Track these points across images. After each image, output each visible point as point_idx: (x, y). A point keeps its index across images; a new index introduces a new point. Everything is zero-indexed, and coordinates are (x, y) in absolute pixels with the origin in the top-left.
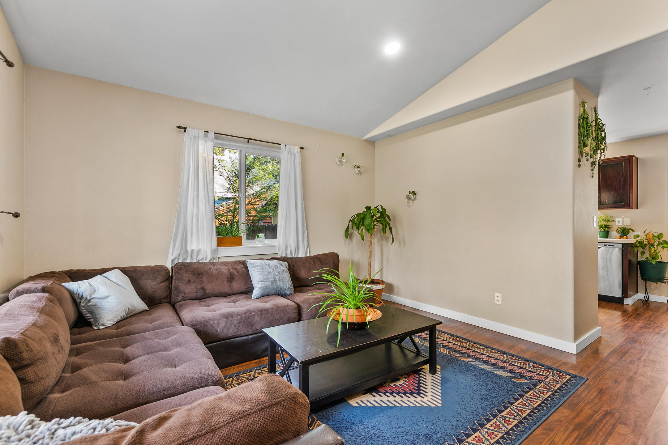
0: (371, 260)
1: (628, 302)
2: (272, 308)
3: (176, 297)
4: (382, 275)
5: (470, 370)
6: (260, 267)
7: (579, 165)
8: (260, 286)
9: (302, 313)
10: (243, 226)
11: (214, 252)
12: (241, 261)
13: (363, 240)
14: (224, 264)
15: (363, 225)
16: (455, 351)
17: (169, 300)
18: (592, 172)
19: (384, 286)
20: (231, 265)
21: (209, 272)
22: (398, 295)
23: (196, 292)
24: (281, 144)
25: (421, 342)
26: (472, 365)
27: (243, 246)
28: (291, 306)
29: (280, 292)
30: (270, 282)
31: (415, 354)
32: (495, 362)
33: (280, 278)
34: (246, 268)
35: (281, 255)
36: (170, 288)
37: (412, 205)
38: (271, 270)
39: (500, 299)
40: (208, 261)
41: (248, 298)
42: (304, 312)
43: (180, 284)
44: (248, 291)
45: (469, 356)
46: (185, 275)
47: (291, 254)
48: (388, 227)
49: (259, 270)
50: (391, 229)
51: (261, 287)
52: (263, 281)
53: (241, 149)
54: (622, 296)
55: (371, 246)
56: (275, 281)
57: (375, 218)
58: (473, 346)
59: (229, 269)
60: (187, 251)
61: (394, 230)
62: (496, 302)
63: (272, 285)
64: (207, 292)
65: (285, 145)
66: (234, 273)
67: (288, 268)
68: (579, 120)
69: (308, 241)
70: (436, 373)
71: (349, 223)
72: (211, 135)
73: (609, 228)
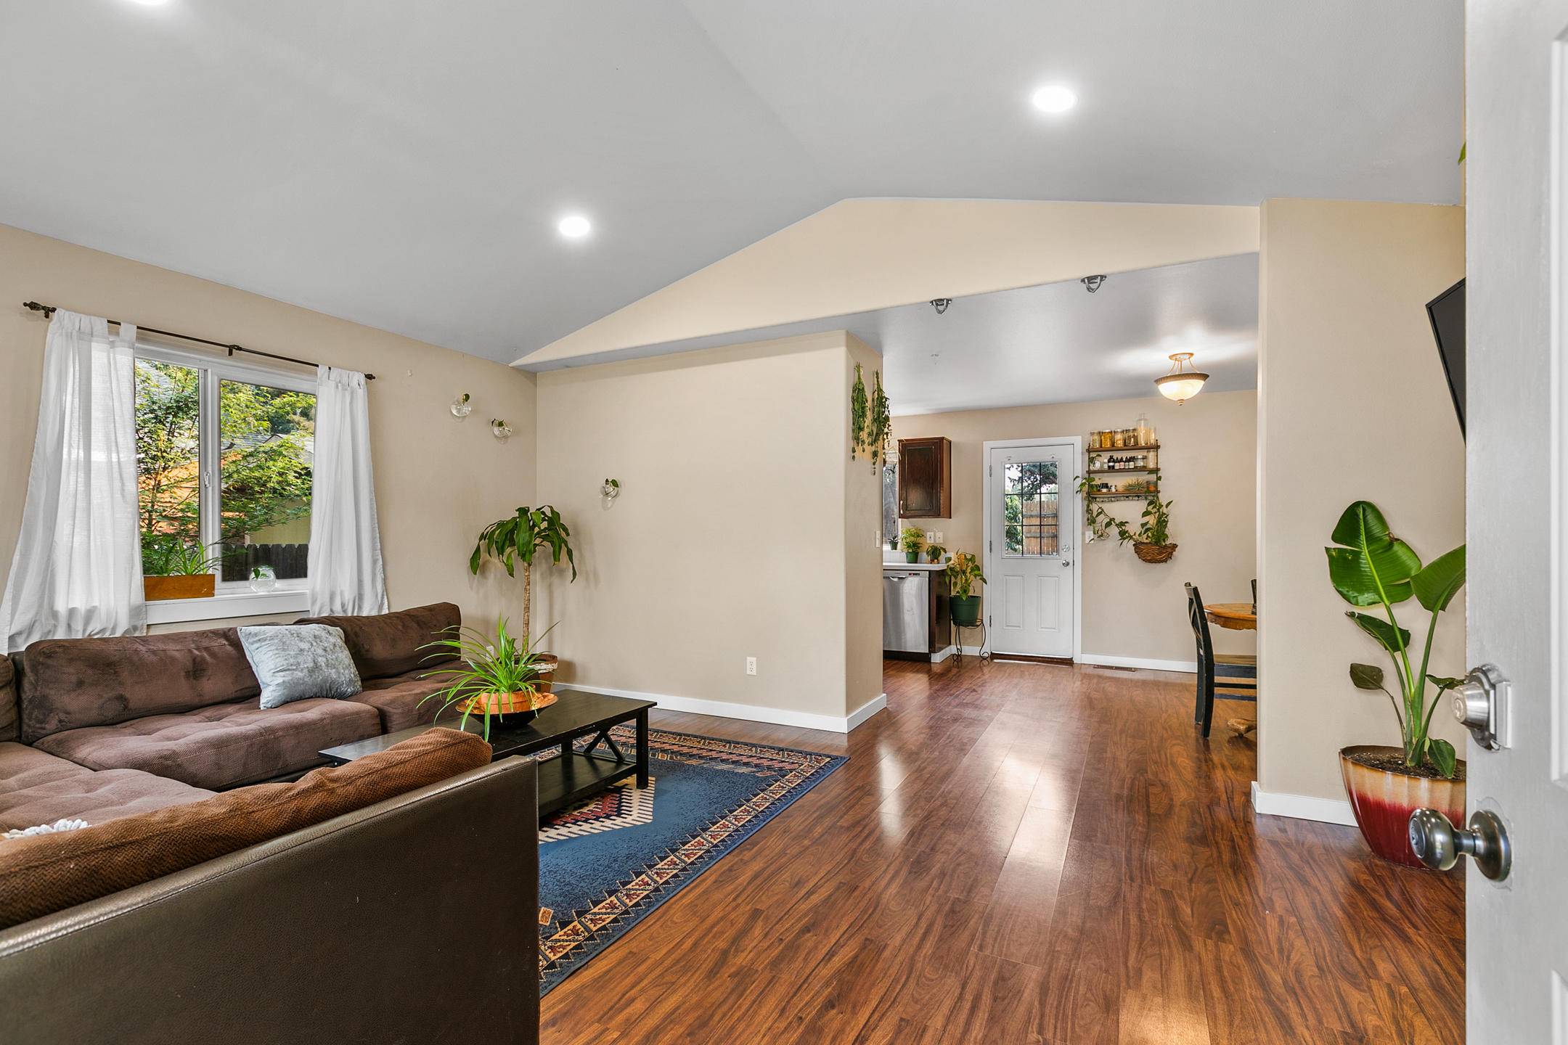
0: (528, 616)
1: (937, 658)
2: (322, 720)
3: (38, 725)
4: (550, 643)
5: (700, 774)
6: (276, 641)
7: (854, 457)
8: (280, 680)
9: (389, 725)
10: (213, 549)
11: (136, 612)
12: (218, 630)
13: (511, 575)
14: (173, 639)
15: (512, 544)
16: (681, 754)
17: (14, 734)
18: (873, 467)
19: (555, 666)
20: (194, 641)
21: (135, 658)
22: (583, 683)
23: (101, 708)
24: (317, 366)
25: (627, 750)
26: (703, 768)
27: (215, 597)
28: (364, 711)
29: (331, 691)
30: (306, 671)
31: (614, 764)
32: (737, 758)
33: (328, 661)
34: (237, 645)
35: (319, 613)
36: (18, 703)
37: (612, 506)
38: (305, 646)
39: (754, 666)
40: (118, 634)
41: (250, 709)
42: (395, 723)
43: (52, 692)
44: (249, 694)
45: (701, 757)
46: (66, 670)
47: (345, 611)
48: (564, 550)
49: (273, 648)
50: (570, 553)
51: (284, 682)
52: (288, 670)
53: (205, 368)
54: (929, 651)
55: (528, 587)
56: (316, 666)
57: (537, 529)
58: (709, 743)
59: (190, 651)
60: (54, 615)
61: (575, 553)
62: (749, 672)
63: (311, 676)
64: (131, 705)
65: (330, 368)
66: (203, 659)
67: (343, 639)
68: (854, 391)
69: (385, 580)
70: (648, 786)
71: (480, 540)
72: (129, 331)
73: (918, 548)
